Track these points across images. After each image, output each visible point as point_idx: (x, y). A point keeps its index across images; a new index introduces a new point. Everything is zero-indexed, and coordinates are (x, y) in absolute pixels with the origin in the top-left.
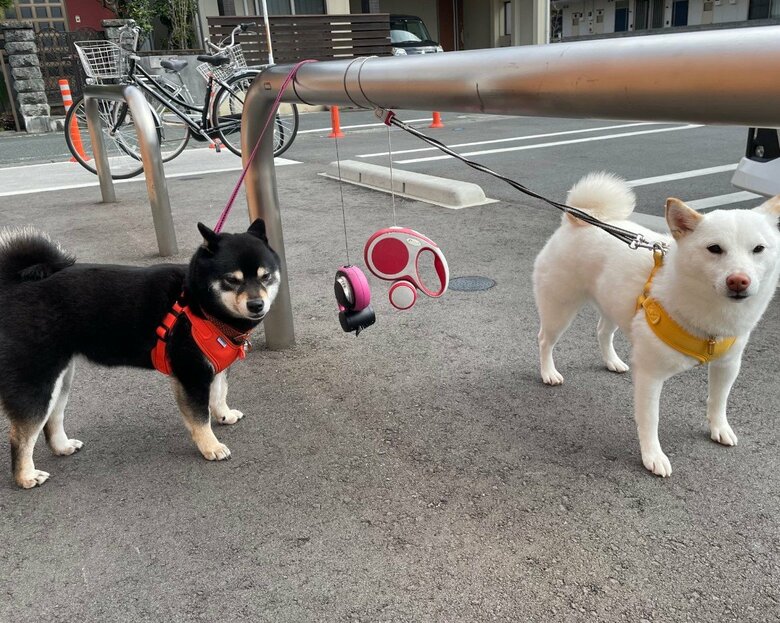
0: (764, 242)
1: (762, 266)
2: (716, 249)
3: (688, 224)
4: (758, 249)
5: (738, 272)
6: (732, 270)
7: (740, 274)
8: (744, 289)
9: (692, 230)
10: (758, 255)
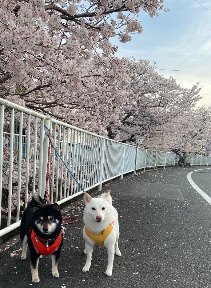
0: (105, 207)
1: (105, 213)
2: (94, 209)
3: (89, 200)
4: (104, 209)
5: (99, 215)
6: (97, 214)
7: (99, 216)
8: (100, 220)
9: (89, 202)
10: (103, 210)
